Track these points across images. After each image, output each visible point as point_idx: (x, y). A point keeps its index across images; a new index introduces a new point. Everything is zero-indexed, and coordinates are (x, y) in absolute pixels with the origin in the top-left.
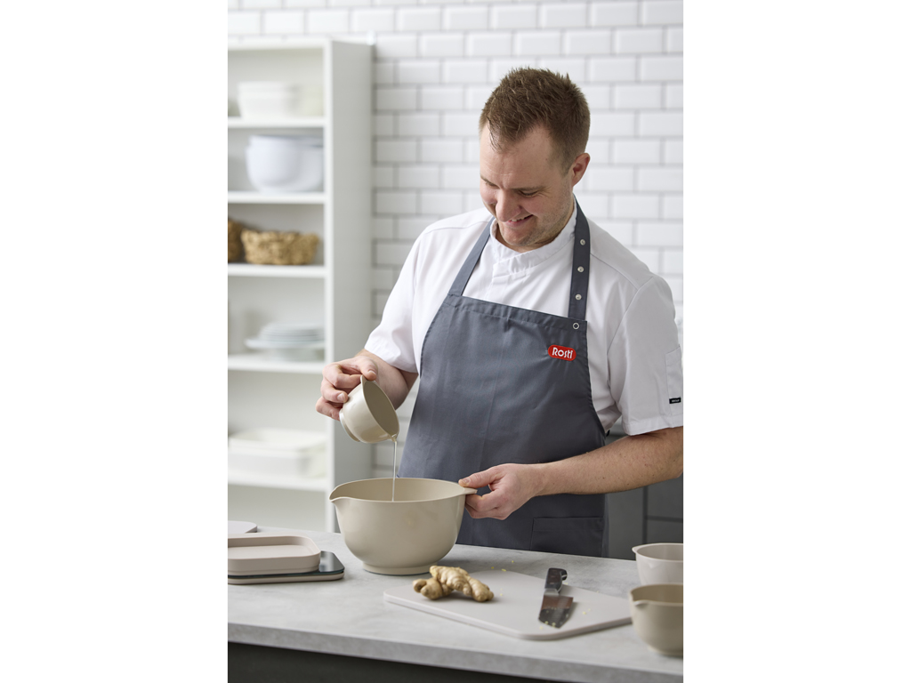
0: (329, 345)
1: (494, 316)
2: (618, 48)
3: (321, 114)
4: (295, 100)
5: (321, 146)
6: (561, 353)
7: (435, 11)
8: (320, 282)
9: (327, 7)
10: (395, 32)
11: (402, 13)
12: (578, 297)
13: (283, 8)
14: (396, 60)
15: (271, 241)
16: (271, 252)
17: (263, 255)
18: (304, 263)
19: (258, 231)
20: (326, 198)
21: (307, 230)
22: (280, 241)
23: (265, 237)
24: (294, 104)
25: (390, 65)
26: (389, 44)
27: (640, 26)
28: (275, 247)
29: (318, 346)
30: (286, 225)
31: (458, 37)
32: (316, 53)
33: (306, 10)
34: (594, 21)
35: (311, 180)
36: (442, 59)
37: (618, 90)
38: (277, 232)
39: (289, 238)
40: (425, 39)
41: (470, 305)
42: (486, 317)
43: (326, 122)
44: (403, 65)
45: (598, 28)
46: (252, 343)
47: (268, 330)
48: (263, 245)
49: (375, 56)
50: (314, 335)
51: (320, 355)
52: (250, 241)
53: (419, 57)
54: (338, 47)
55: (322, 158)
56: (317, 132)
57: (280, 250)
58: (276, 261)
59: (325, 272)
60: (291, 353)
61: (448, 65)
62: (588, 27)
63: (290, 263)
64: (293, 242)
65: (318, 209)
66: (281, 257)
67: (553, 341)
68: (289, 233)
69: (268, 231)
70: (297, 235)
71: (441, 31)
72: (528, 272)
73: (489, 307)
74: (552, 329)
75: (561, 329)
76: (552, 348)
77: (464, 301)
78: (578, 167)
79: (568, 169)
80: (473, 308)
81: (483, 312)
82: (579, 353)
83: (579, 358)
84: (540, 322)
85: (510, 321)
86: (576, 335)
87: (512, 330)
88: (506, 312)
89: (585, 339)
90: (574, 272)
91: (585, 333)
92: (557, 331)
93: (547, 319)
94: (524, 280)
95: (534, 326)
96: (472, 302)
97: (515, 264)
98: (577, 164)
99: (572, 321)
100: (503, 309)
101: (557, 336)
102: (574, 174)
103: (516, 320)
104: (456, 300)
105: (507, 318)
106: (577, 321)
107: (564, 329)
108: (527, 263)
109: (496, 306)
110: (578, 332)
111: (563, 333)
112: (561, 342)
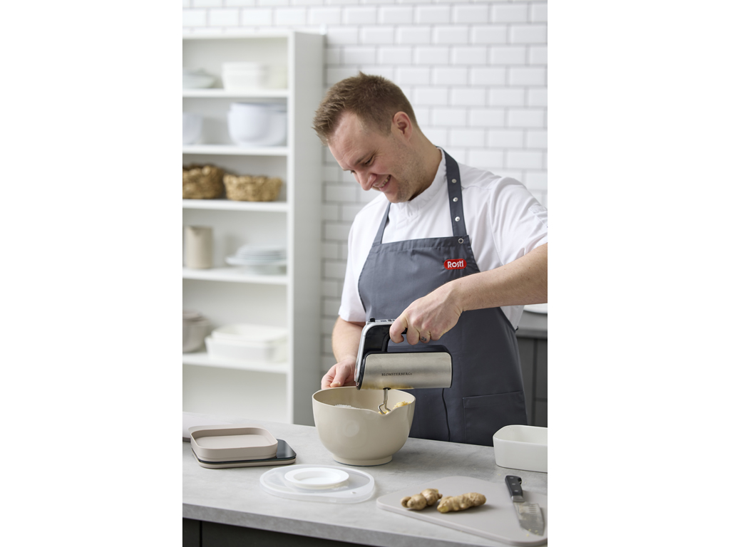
0: (290, 263)
1: (404, 250)
2: (512, 39)
3: (286, 87)
4: (266, 76)
5: (285, 111)
6: (454, 265)
7: (372, 9)
8: (283, 215)
9: (290, 6)
10: (342, 25)
11: (347, 11)
12: (457, 219)
13: (256, 6)
14: (342, 47)
15: (246, 183)
16: (246, 191)
17: (240, 193)
18: (271, 200)
19: (237, 176)
20: (289, 151)
21: (273, 174)
22: (253, 183)
23: (242, 180)
24: (264, 79)
25: (337, 50)
26: (336, 34)
27: (529, 23)
28: (249, 188)
29: (281, 263)
30: (257, 171)
31: (390, 29)
32: (282, 41)
33: (274, 8)
34: (494, 18)
35: (278, 137)
36: (377, 46)
37: (512, 71)
38: (251, 177)
39: (260, 181)
40: (364, 30)
41: (387, 248)
42: (399, 253)
43: (289, 93)
44: (348, 50)
45: (498, 24)
46: (231, 260)
47: (243, 250)
48: (240, 186)
49: (326, 43)
50: (278, 255)
51: (283, 270)
52: (230, 183)
53: (359, 44)
54: (299, 36)
55: (286, 121)
56: (282, 102)
57: (254, 191)
58: (250, 198)
59: (288, 207)
60: (262, 269)
61: (382, 51)
62: (490, 23)
63: (261, 200)
64: (263, 184)
65: (283, 159)
66: (254, 195)
67: (446, 258)
68: (259, 177)
69: (244, 176)
70: (266, 178)
71: (377, 24)
72: (419, 213)
73: (400, 245)
74: (442, 248)
75: (449, 246)
76: (447, 262)
77: (383, 247)
78: (402, 125)
79: (389, 129)
80: (389, 249)
81: (396, 251)
82: (468, 261)
83: (469, 267)
84: (433, 245)
85: (413, 251)
86: (462, 246)
87: (415, 257)
88: (410, 244)
89: (471, 249)
90: (451, 203)
91: (469, 244)
92: (447, 249)
93: (438, 241)
94: (417, 219)
95: (429, 249)
96: (388, 245)
97: (409, 210)
98: (399, 124)
99: (457, 238)
100: (408, 243)
101: (448, 253)
102: (402, 132)
103: (418, 249)
104: (377, 248)
105: (411, 250)
106: (461, 237)
107: (452, 245)
108: (417, 207)
109: (404, 243)
110: (464, 244)
111: (452, 250)
112: (452, 256)
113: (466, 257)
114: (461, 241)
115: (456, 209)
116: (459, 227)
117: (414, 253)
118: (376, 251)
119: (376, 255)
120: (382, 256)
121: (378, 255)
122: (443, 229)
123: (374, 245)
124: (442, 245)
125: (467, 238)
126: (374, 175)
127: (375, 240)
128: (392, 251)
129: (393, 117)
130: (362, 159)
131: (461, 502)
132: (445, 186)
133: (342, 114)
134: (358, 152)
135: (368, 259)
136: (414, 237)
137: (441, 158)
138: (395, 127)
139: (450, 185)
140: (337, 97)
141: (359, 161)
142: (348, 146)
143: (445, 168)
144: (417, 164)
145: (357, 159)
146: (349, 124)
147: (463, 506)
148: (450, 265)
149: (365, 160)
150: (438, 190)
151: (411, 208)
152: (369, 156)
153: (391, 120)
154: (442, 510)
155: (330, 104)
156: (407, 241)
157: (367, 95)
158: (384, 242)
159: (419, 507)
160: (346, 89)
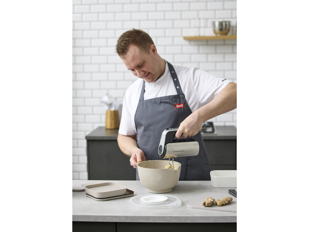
6: (179, 106)
12: (178, 87)
67: (175, 103)
72: (160, 86)
73: (153, 100)
74: (174, 100)
75: (177, 99)
76: (176, 105)
77: (145, 102)
78: (153, 50)
79: (149, 52)
80: (148, 102)
81: (152, 102)
82: (185, 104)
83: (185, 106)
84: (170, 99)
85: (160, 102)
86: (182, 99)
87: (162, 104)
88: (159, 99)
89: (185, 99)
90: (174, 81)
91: (184, 97)
92: (176, 100)
93: (171, 97)
94: (159, 89)
95: (168, 101)
96: (147, 101)
97: (155, 86)
98: (152, 49)
99: (179, 95)
100: (157, 99)
101: (176, 101)
102: (153, 53)
103: (162, 101)
104: (142, 102)
105: (159, 101)
106: (181, 95)
107: (177, 98)
108: (158, 84)
109: (155, 99)
110: (182, 97)
111: (178, 100)
112: (178, 102)
113: (184, 103)
114: (181, 96)
115: (177, 83)
116: (179, 90)
117: (161, 103)
118: (142, 103)
119: (142, 105)
120: (145, 106)
121: (143, 105)
122: (172, 92)
123: (140, 101)
124: (174, 98)
125: (183, 95)
126: (144, 71)
127: (140, 99)
128: (150, 103)
129: (150, 46)
130: (139, 64)
131: (225, 201)
132: (169, 74)
133: (130, 46)
134: (138, 62)
135: (138, 107)
136: (159, 96)
137: (166, 63)
138: (151, 51)
139: (172, 74)
140: (126, 39)
141: (138, 65)
142: (134, 59)
143: (168, 67)
144: (160, 66)
145: (137, 64)
146: (133, 50)
147: (227, 202)
148: (177, 106)
149: (140, 65)
150: (166, 76)
151: (156, 84)
152: (142, 63)
153: (149, 48)
154: (219, 205)
155: (124, 42)
156: (157, 98)
157: (140, 38)
158: (145, 99)
159: (210, 205)
160: (130, 35)
